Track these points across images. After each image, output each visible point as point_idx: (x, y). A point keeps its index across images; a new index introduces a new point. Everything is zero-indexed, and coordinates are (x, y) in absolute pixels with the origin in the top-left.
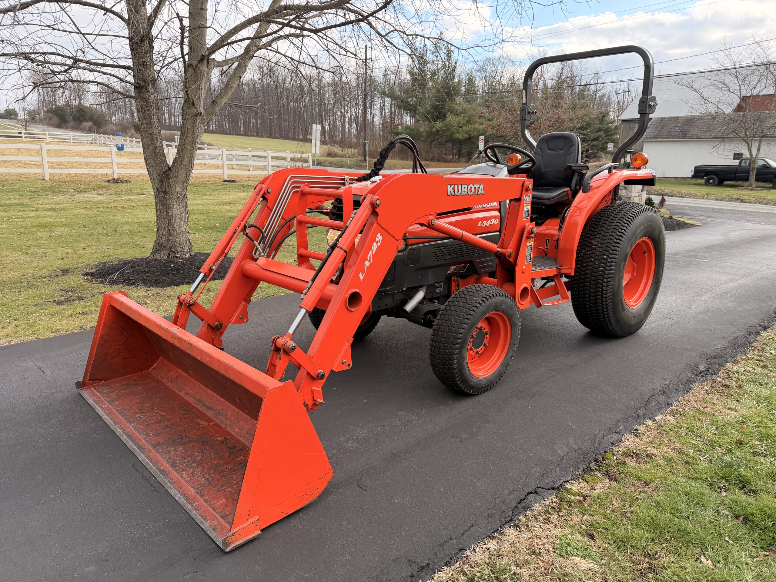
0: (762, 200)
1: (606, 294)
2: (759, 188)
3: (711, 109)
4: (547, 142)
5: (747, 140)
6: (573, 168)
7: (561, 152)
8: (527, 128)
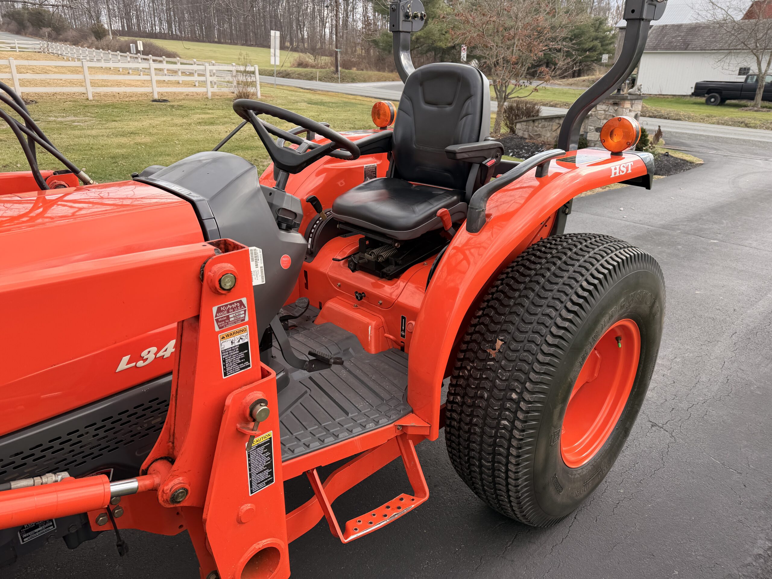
0: (769, 125)
1: (516, 479)
2: (765, 109)
3: (720, 16)
4: (421, 84)
5: (756, 53)
6: (459, 156)
7: (449, 109)
8: (405, 49)
